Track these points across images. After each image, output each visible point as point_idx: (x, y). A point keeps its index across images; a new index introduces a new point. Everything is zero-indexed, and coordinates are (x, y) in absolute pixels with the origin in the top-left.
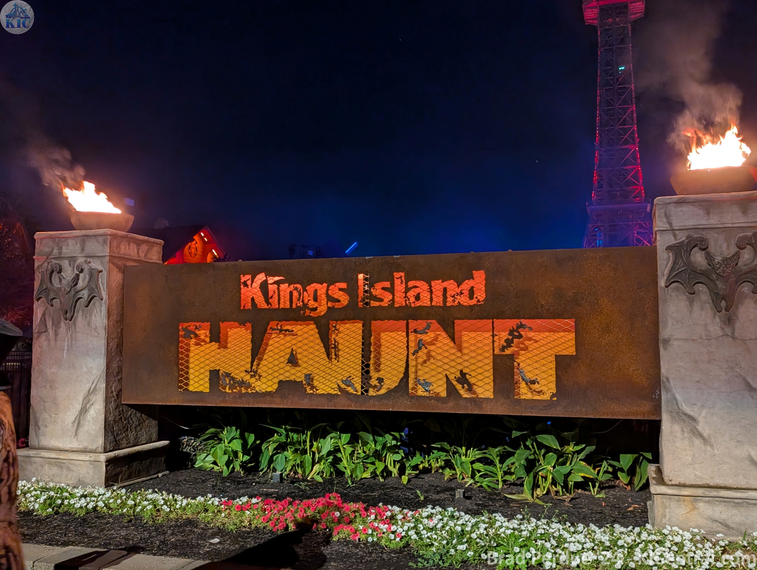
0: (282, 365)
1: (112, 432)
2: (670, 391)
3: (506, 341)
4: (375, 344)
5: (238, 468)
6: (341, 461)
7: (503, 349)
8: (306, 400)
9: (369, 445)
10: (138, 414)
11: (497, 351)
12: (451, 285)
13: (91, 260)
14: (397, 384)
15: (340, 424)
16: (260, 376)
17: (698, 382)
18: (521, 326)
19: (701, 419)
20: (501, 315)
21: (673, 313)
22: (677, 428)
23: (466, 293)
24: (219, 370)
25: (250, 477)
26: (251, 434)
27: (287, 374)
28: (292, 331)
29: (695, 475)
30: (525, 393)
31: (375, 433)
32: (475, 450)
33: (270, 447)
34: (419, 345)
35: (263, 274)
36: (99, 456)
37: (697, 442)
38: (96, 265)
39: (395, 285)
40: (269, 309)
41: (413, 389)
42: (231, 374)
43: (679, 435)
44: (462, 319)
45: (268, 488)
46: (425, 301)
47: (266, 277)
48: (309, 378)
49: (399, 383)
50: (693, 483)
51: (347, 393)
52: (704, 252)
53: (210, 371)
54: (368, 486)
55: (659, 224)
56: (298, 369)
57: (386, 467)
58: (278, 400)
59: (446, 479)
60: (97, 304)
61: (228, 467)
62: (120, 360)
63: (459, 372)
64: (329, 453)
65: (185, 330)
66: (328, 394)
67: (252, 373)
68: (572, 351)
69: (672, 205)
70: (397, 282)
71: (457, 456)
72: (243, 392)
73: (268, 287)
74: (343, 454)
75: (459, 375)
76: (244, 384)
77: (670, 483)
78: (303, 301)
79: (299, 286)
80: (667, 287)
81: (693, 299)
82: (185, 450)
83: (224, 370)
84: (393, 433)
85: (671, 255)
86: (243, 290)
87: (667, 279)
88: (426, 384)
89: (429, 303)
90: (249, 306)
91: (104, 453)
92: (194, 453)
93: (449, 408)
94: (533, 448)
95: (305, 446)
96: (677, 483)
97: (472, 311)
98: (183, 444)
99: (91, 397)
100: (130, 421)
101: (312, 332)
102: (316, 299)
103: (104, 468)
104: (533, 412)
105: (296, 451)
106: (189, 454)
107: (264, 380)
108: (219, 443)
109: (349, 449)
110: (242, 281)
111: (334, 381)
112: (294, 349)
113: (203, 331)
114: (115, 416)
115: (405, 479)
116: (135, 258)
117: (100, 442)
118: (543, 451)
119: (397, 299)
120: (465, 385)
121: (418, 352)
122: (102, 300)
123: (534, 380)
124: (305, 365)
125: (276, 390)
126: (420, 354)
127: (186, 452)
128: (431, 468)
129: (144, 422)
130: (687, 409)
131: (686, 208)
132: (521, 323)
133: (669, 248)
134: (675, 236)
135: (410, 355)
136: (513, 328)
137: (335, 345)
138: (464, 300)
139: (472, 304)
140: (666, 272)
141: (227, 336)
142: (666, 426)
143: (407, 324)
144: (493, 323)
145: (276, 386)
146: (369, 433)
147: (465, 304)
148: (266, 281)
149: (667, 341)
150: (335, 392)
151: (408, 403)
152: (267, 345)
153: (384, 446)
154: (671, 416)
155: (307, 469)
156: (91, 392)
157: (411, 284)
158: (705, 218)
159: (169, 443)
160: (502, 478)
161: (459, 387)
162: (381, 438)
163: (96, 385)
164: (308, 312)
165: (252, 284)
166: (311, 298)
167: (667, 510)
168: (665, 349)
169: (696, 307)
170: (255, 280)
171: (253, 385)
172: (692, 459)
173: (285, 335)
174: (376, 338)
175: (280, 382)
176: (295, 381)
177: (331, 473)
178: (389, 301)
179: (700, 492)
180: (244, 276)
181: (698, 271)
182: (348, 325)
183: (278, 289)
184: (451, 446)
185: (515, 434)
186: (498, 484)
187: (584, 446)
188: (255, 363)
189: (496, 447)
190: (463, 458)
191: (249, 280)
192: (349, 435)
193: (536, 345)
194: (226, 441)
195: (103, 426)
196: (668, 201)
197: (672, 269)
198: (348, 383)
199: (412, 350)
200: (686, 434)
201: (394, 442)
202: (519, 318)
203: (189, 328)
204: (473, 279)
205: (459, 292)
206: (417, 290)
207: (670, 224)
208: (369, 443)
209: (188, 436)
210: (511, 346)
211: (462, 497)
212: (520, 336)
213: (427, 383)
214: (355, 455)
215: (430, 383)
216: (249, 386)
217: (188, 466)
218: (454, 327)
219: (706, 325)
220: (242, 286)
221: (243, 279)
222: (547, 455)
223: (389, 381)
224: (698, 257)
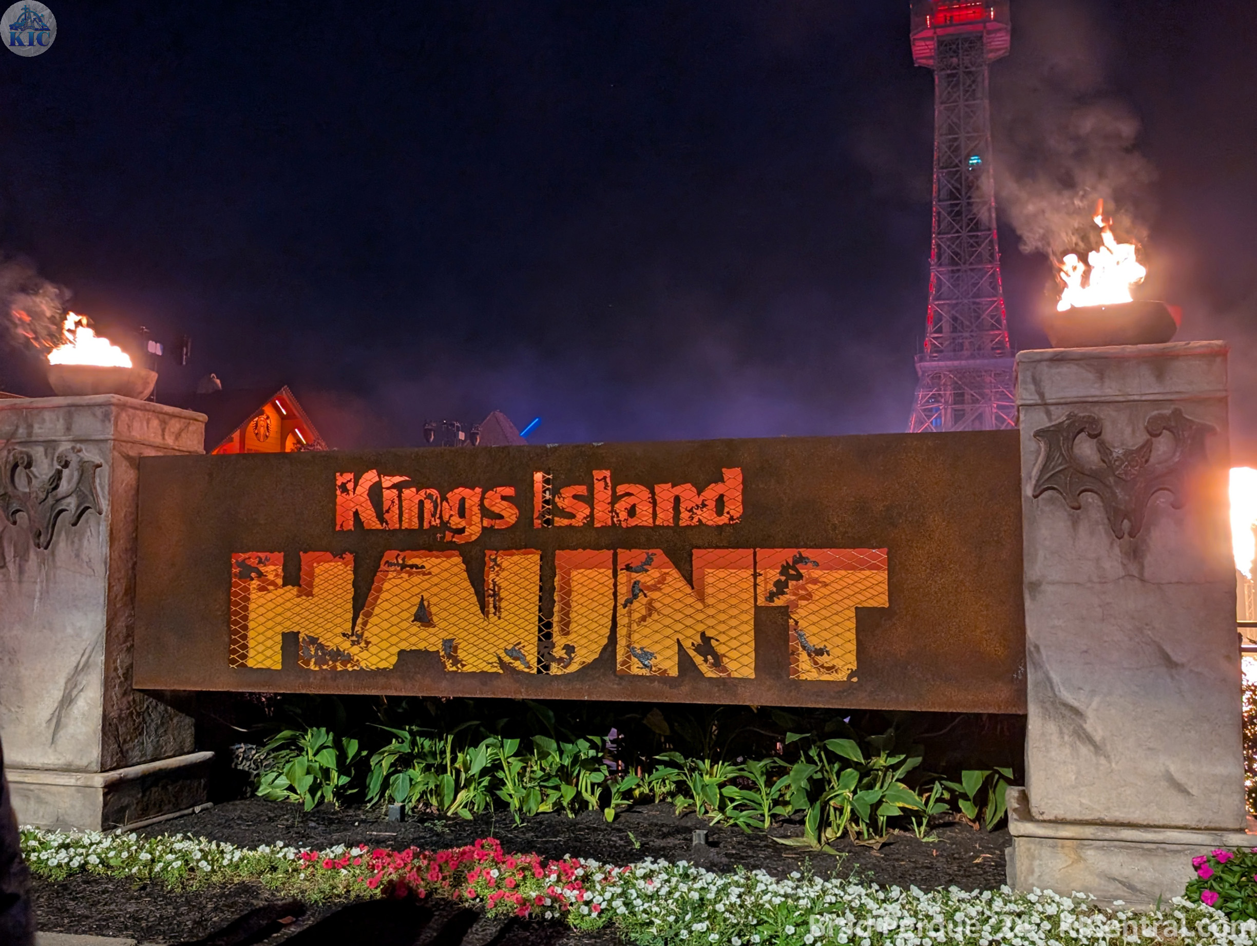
0: (405, 625)
1: (116, 737)
2: (1041, 667)
3: (777, 584)
4: (562, 588)
5: (329, 797)
6: (504, 784)
7: (771, 597)
8: (444, 684)
9: (550, 757)
10: (161, 707)
11: (761, 602)
12: (687, 492)
13: (83, 447)
14: (596, 656)
15: (503, 722)
16: (367, 643)
17: (1086, 652)
18: (801, 559)
19: (1090, 714)
20: (768, 542)
21: (1045, 539)
22: (1052, 727)
23: (712, 504)
24: (299, 632)
25: (351, 812)
26: (353, 741)
27: (414, 640)
28: (423, 567)
29: (1081, 804)
30: (806, 669)
31: (562, 738)
32: (726, 764)
33: (383, 762)
34: (633, 591)
35: (375, 471)
36: (93, 778)
37: (1085, 750)
38: (91, 455)
39: (596, 491)
40: (384, 531)
41: (624, 663)
42: (318, 639)
43: (1055, 738)
44: (706, 548)
45: (380, 831)
46: (644, 518)
47: (380, 477)
48: (451, 646)
49: (601, 653)
50: (1078, 817)
51: (514, 671)
52: (1095, 440)
53: (284, 634)
54: (549, 826)
55: (1024, 395)
56: (431, 630)
57: (579, 793)
58: (397, 682)
59: (677, 812)
60: (92, 522)
61: (313, 796)
62: (130, 616)
63: (699, 635)
64: (484, 772)
65: (242, 564)
66: (483, 673)
67: (354, 638)
68: (882, 601)
69: (1044, 363)
70: (599, 486)
71: (696, 774)
72: (339, 669)
73: (382, 492)
74: (507, 772)
75: (700, 641)
76: (340, 655)
77: (1041, 818)
78: (441, 518)
79: (434, 492)
80: (1036, 497)
81: (1078, 517)
82: (240, 767)
83: (307, 632)
84: (590, 737)
85: (1042, 445)
86: (340, 498)
87: (1036, 486)
88: (645, 655)
89: (651, 521)
90: (350, 526)
91: (102, 772)
92: (255, 772)
93: (682, 696)
94: (821, 760)
95: (443, 759)
96: (1052, 817)
97: (721, 534)
98: (238, 757)
99: (79, 678)
100: (147, 718)
101: (455, 570)
102: (462, 514)
103: (101, 798)
104: (818, 702)
105: (427, 768)
106: (247, 774)
107: (373, 649)
108: (298, 756)
109: (517, 765)
110: (339, 483)
111: (491, 651)
112: (425, 597)
113: (272, 568)
114: (121, 710)
115: (609, 814)
116: (157, 444)
117: (94, 754)
118: (836, 766)
119: (597, 514)
120: (709, 657)
121: (631, 603)
122: (100, 513)
123: (821, 649)
124: (443, 624)
125: (394, 665)
126: (635, 604)
127: (243, 771)
128: (654, 796)
129: (172, 720)
130: (1068, 697)
131: (1065, 369)
132: (800, 554)
133: (1039, 434)
134: (1048, 414)
135: (620, 607)
136: (787, 563)
137: (494, 590)
138: (708, 517)
139: (721, 523)
140: (1035, 472)
141: (312, 575)
142: (1034, 726)
143: (615, 556)
144: (755, 554)
145: (394, 660)
146: (551, 737)
147: (710, 523)
148: (378, 484)
149: (1035, 586)
150: (494, 670)
151: (615, 686)
152: (380, 590)
153: (576, 759)
154: (1042, 707)
155: (445, 798)
156: (79, 670)
157: (621, 489)
158: (1096, 385)
159: (214, 756)
160: (770, 810)
161: (698, 659)
162: (569, 746)
163: (89, 657)
164: (448, 536)
165: (355, 489)
166: (455, 512)
167: (1037, 862)
168: (1033, 598)
169: (1083, 530)
170: (361, 481)
171: (356, 658)
172: (1076, 778)
173: (410, 574)
174: (563, 578)
175: (401, 653)
176: (427, 651)
177: (487, 804)
178: (585, 518)
179: (1088, 831)
180: (341, 475)
181: (1087, 472)
182: (515, 558)
183: (400, 497)
184: (686, 758)
185: (791, 737)
186: (763, 821)
187: (903, 757)
188: (359, 621)
189: (760, 760)
190: (706, 778)
191: (350, 481)
192: (518, 741)
193: (825, 591)
194: (310, 753)
195: (100, 727)
196: (1038, 357)
197: (1045, 468)
198: (515, 654)
199: (621, 600)
200: (1066, 738)
201: (592, 753)
202: (797, 546)
203: (248, 562)
204: (723, 481)
205: (699, 503)
206: (631, 500)
207: (1042, 395)
208: (550, 754)
209: (245, 743)
210: (783, 593)
211: (703, 842)
212: (799, 577)
213: (646, 653)
214: (527, 774)
215: (652, 654)
216: (348, 659)
217: (246, 793)
218: (691, 561)
219: (1098, 560)
220: (338, 492)
221: (340, 480)
222: (843, 773)
223: (584, 651)
224: (1086, 449)
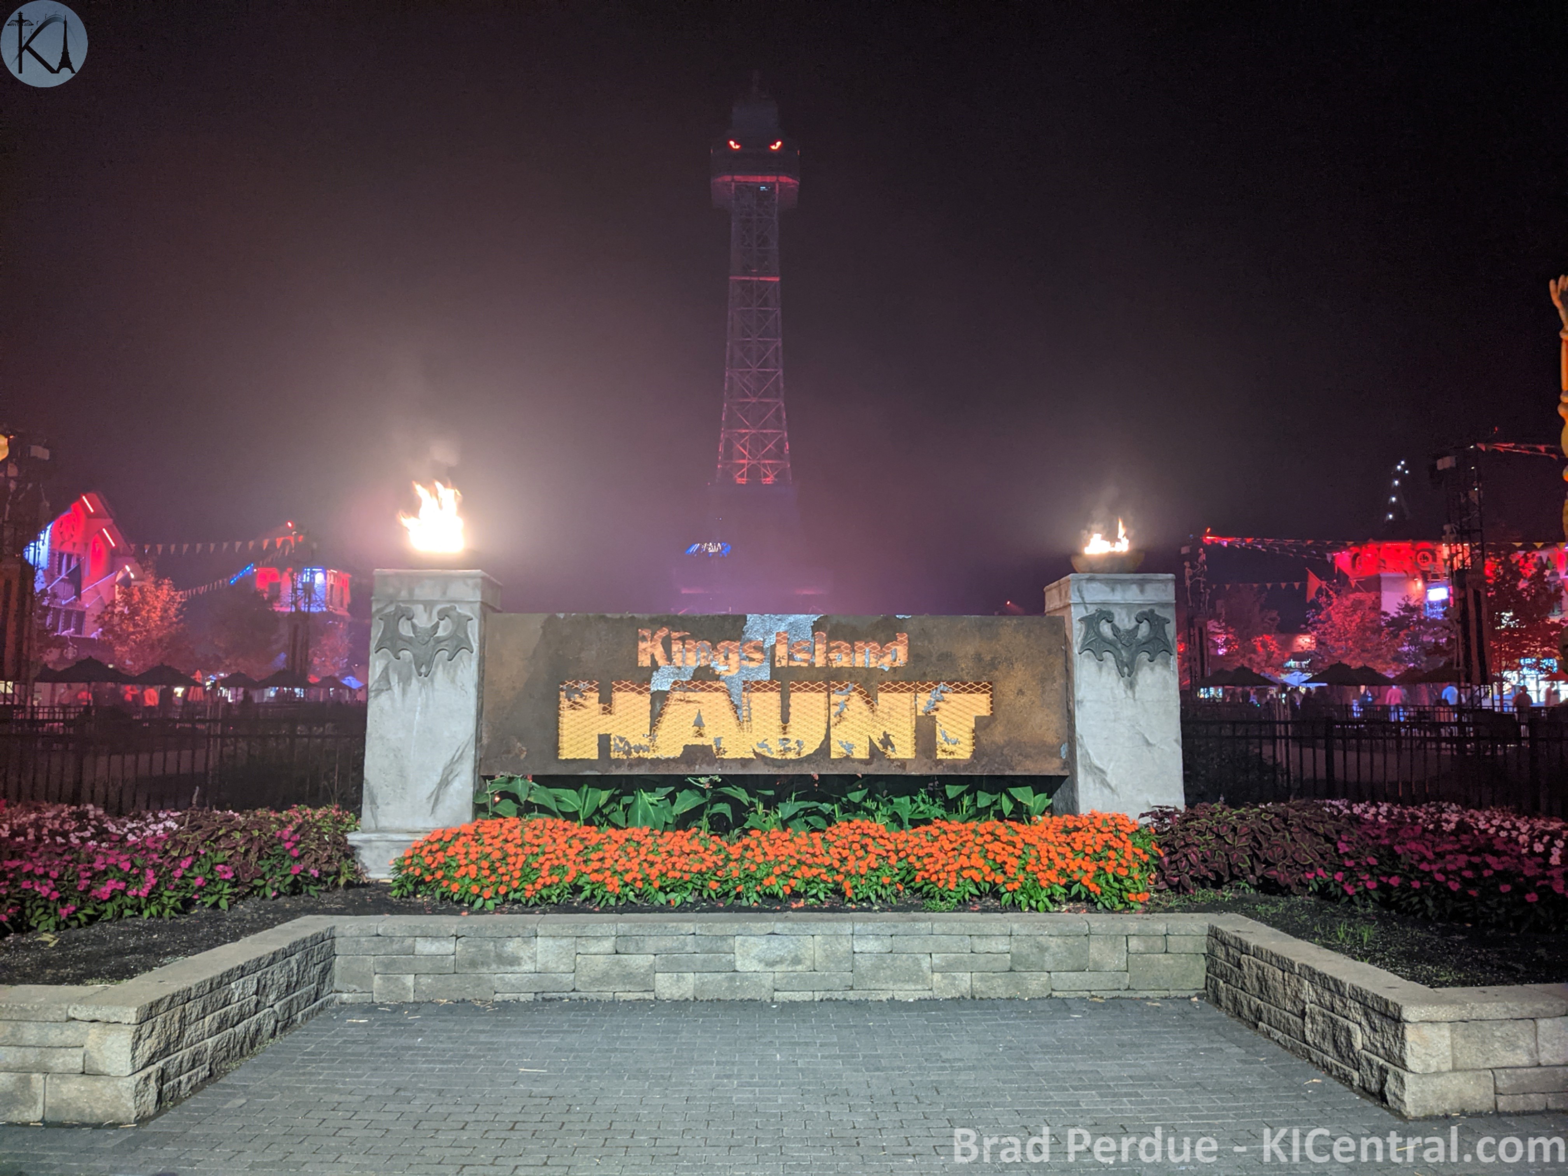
2: (1084, 747)
8: (716, 766)
13: (457, 605)
14: (815, 750)
17: (1107, 738)
19: (1109, 772)
20: (924, 678)
21: (1085, 677)
22: (1090, 779)
24: (610, 734)
27: (692, 738)
35: (667, 628)
37: (1107, 791)
38: (463, 611)
41: (835, 751)
42: (624, 738)
43: (1091, 785)
47: (671, 632)
48: (718, 742)
49: (819, 748)
51: (766, 757)
52: (1110, 624)
53: (598, 736)
55: (1074, 598)
58: (683, 767)
60: (465, 658)
63: (882, 733)
66: (741, 759)
67: (651, 737)
68: (988, 713)
69: (1084, 581)
73: (671, 642)
75: (883, 737)
76: (641, 748)
79: (708, 644)
80: (1079, 654)
81: (1102, 665)
83: (615, 734)
85: (1083, 625)
86: (642, 645)
87: (1080, 647)
88: (849, 746)
89: (852, 664)
90: (647, 663)
93: (876, 770)
97: (895, 673)
99: (454, 767)
101: (721, 702)
102: (726, 657)
104: (956, 771)
110: (640, 635)
111: (748, 745)
112: (700, 715)
120: (889, 747)
122: (471, 651)
123: (955, 740)
125: (681, 755)
130: (1097, 763)
131: (1095, 585)
133: (1081, 619)
134: (1086, 609)
135: (832, 717)
139: (895, 667)
140: (1079, 639)
142: (1081, 780)
145: (681, 752)
147: (888, 667)
148: (669, 636)
149: (1082, 702)
150: (750, 757)
151: (829, 765)
154: (1085, 771)
156: (455, 762)
157: (832, 645)
158: (1110, 594)
161: (881, 748)
163: (462, 752)
165: (652, 640)
168: (1079, 710)
169: (1104, 673)
170: (656, 635)
171: (653, 750)
175: (684, 747)
176: (703, 746)
180: (641, 630)
181: (1107, 641)
183: (683, 645)
188: (654, 729)
191: (648, 634)
196: (1081, 578)
197: (1085, 638)
198: (766, 746)
200: (1096, 785)
204: (896, 642)
207: (1083, 598)
215: (853, 746)
219: (1112, 688)
220: (640, 642)
221: (641, 633)
223: (810, 744)
224: (1106, 629)
